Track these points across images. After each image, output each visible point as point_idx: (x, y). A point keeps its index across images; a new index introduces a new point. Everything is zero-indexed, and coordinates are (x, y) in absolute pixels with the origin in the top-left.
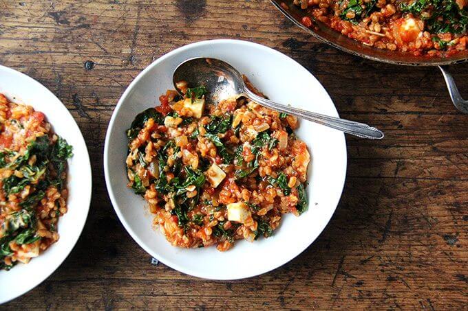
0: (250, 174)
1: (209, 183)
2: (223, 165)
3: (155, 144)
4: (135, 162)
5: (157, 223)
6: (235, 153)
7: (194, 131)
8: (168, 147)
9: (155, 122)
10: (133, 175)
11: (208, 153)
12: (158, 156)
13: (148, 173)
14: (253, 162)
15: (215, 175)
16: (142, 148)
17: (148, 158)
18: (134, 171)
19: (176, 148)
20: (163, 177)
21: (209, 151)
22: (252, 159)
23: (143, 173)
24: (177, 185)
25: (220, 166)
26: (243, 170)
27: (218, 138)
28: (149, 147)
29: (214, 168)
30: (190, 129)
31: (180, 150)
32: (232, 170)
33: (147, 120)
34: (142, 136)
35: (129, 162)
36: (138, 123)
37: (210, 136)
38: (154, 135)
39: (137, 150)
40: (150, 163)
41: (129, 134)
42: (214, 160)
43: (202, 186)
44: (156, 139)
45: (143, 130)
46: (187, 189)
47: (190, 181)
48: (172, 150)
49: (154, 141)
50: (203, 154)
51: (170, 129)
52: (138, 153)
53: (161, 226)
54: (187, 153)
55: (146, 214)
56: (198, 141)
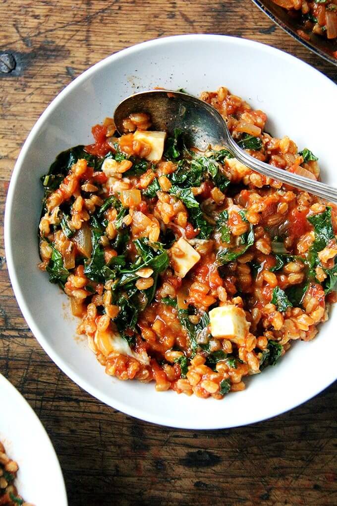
0: (242, 256)
1: (173, 268)
2: (197, 240)
3: (88, 201)
4: (54, 229)
5: (83, 332)
6: (217, 222)
7: (151, 183)
8: (109, 207)
9: (88, 166)
10: (49, 249)
11: (173, 219)
12: (91, 220)
13: (74, 247)
14: (246, 235)
15: (182, 256)
16: (65, 207)
17: (76, 222)
18: (51, 243)
19: (121, 209)
20: (99, 253)
21: (175, 216)
22: (244, 230)
23: (66, 247)
24: (122, 268)
25: (192, 241)
26: (231, 250)
27: (192, 195)
28: (77, 205)
29: (182, 244)
30: (145, 181)
31: (127, 213)
32: (213, 249)
33: (76, 162)
34: (67, 187)
35: (43, 226)
36: (60, 167)
37: (178, 191)
38: (86, 187)
39: (57, 210)
40: (77, 231)
41: (45, 183)
42: (182, 230)
43: (162, 273)
44: (89, 193)
45: (68, 178)
46: (139, 274)
47: (142, 262)
48: (114, 212)
49: (86, 195)
50: (166, 220)
51: (111, 180)
52: (59, 213)
53: (89, 337)
54: (139, 218)
55: (66, 316)
56: (157, 199)
